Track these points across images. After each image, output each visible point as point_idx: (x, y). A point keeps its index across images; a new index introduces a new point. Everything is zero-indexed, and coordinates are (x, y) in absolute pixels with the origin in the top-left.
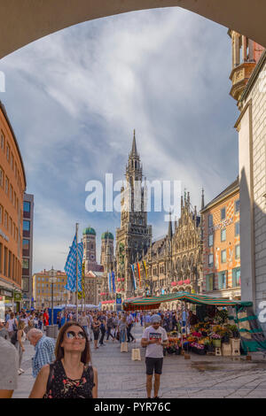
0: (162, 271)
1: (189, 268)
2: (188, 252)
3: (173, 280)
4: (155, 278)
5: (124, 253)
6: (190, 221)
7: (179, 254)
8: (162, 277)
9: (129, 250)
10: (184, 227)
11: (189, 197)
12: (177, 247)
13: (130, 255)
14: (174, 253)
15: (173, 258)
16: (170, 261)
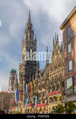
0: (44, 87)
1: (59, 83)
2: (58, 72)
3: (49, 92)
4: (39, 92)
5: (23, 78)
6: (59, 52)
7: (53, 75)
8: (43, 90)
9: (25, 76)
10: (56, 57)
11: (58, 37)
12: (52, 70)
13: (26, 79)
14: (50, 74)
15: (49, 78)
16: (48, 79)
